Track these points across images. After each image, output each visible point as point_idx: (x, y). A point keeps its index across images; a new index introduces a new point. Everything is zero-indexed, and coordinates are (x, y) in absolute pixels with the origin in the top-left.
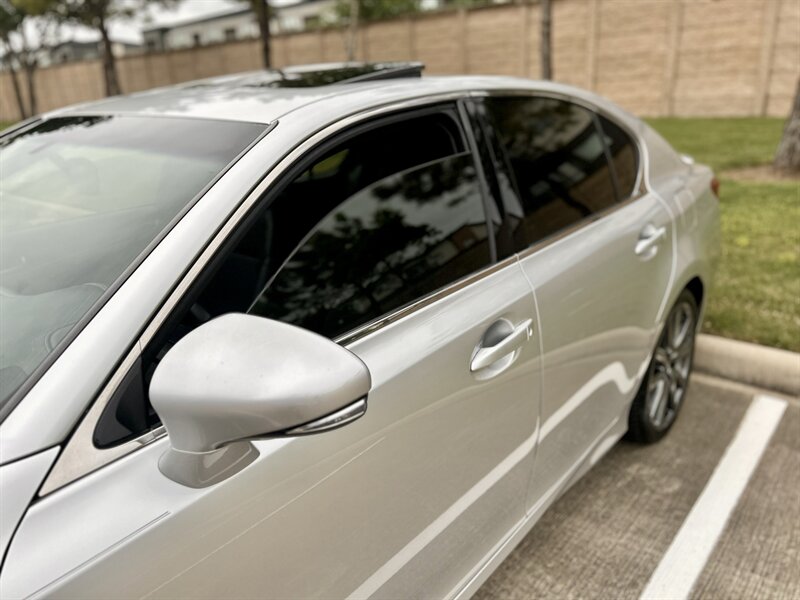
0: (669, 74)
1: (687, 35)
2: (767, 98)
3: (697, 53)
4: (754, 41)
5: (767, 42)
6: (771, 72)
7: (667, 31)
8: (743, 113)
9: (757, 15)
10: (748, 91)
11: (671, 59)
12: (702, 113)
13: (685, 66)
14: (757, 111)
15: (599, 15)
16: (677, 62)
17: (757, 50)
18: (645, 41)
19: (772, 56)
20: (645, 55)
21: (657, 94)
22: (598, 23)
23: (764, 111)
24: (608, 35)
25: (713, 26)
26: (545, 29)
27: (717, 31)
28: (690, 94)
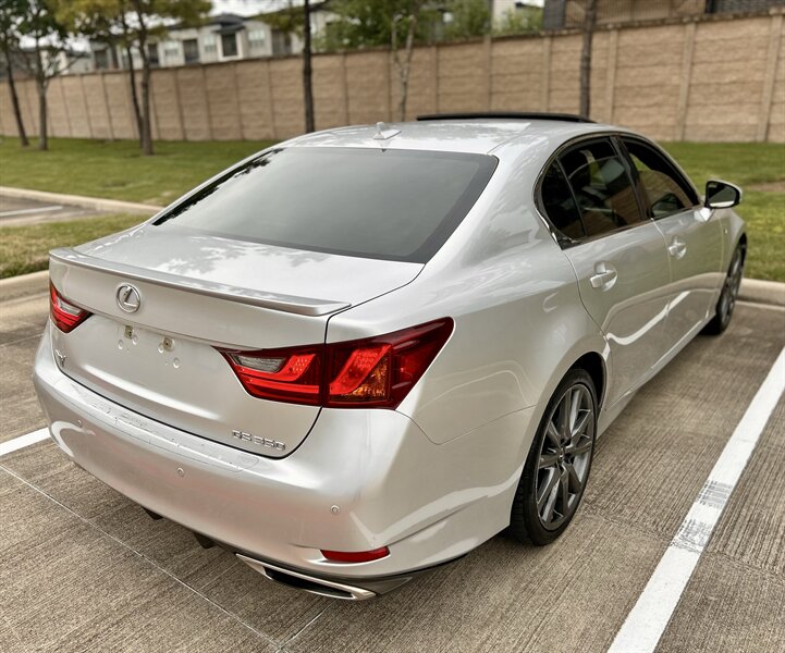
0: (681, 103)
1: (697, 69)
2: (769, 126)
3: (708, 85)
4: (758, 77)
5: (769, 77)
6: (772, 104)
7: (680, 65)
8: (748, 139)
9: (761, 53)
10: (753, 120)
11: (683, 90)
12: (711, 139)
13: (696, 97)
14: (760, 138)
15: (618, 48)
16: (689, 92)
17: (762, 82)
18: (660, 74)
19: (774, 90)
20: (661, 85)
21: (670, 121)
22: (617, 56)
23: (766, 139)
24: (626, 67)
25: (722, 62)
26: (585, 64)
27: (726, 66)
28: (700, 121)
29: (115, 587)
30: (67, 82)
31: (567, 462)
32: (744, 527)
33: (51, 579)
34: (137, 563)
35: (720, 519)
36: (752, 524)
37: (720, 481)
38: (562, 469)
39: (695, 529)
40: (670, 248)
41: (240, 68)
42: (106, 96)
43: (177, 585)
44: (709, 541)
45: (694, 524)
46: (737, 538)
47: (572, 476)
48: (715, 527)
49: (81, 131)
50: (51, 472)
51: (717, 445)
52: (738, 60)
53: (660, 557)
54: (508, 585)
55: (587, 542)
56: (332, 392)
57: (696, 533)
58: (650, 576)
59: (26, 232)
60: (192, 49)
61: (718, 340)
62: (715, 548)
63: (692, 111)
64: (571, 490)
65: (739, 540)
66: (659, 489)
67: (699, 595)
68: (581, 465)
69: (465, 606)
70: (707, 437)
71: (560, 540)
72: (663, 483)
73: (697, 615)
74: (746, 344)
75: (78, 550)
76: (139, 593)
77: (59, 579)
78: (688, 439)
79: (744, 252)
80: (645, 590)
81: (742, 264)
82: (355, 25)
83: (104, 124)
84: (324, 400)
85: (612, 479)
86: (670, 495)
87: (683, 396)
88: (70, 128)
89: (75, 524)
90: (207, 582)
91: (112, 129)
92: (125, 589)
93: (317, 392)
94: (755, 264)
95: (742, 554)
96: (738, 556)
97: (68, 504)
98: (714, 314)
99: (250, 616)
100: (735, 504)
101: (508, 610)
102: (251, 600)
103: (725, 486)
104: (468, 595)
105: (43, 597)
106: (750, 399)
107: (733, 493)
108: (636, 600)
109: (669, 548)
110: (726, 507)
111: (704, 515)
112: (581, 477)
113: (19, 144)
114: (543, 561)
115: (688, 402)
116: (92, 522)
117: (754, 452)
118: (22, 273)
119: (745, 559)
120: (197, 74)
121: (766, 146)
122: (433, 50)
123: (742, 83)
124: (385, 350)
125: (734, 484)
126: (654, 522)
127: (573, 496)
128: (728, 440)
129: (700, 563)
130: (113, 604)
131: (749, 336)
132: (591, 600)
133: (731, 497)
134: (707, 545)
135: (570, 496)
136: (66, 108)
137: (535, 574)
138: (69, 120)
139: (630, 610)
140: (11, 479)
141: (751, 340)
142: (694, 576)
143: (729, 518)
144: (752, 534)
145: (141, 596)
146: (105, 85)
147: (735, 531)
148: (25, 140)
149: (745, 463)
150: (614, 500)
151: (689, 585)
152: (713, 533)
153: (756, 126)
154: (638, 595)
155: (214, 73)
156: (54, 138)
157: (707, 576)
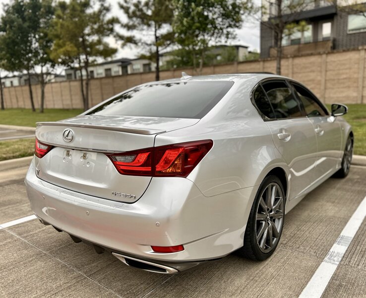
0: (322, 88)
1: (328, 73)
2: (363, 97)
3: (334, 80)
4: (356, 76)
5: (360, 76)
6: (363, 87)
7: (321, 72)
8: (354, 103)
9: (356, 66)
10: (355, 94)
11: (323, 82)
13: (329, 85)
14: (359, 102)
15: (293, 65)
16: (325, 83)
17: (357, 79)
18: (312, 76)
19: (363, 81)
20: (312, 80)
22: (293, 68)
23: (362, 103)
24: (297, 73)
25: (339, 70)
26: (278, 70)
27: (341, 72)
28: (332, 95)
29: (56, 279)
30: (54, 85)
31: (271, 221)
32: (359, 254)
33: (26, 276)
34: (67, 269)
35: (347, 251)
36: (363, 253)
37: (346, 235)
38: (269, 224)
39: (335, 255)
40: (316, 130)
41: (129, 78)
42: (70, 91)
43: (85, 278)
44: (342, 260)
45: (334, 252)
46: (355, 259)
47: (274, 229)
48: (345, 254)
49: (58, 106)
50: (31, 233)
51: (345, 221)
52: (346, 69)
53: (318, 266)
54: (244, 278)
55: (283, 260)
56: (157, 170)
57: (335, 256)
58: (313, 274)
59: (30, 141)
60: (109, 72)
61: (343, 180)
62: (344, 263)
63: (327, 91)
64: (274, 236)
65: (356, 259)
66: (317, 238)
67: (338, 282)
68: (278, 225)
69: (223, 287)
70: (339, 217)
71: (270, 259)
72: (319, 236)
73: (337, 291)
74: (357, 182)
75: (40, 264)
76: (66, 281)
77: (30, 276)
78: (330, 218)
79: (352, 141)
80: (311, 280)
81: (352, 146)
82: (179, 60)
83: (69, 102)
84: (153, 174)
85: (294, 235)
86: (322, 241)
87: (328, 202)
88: (54, 105)
89: (39, 254)
90: (99, 277)
91: (72, 105)
92: (60, 280)
93: (150, 170)
94: (359, 149)
95: (358, 265)
96: (356, 266)
97: (37, 245)
98: (340, 167)
99: (119, 291)
100: (354, 245)
101: (244, 288)
102: (120, 284)
103: (348, 237)
104: (225, 282)
105: (21, 283)
106: (359, 203)
107: (352, 240)
108: (306, 284)
109: (322, 263)
110: (349, 246)
111: (339, 249)
112: (278, 230)
113: (31, 111)
114: (261, 268)
115: (330, 204)
116: (47, 253)
117: (362, 224)
118: (27, 156)
119: (359, 267)
120: (110, 80)
121: (362, 105)
122: (212, 68)
123: (349, 79)
124: (181, 150)
125: (353, 236)
126: (315, 252)
127: (275, 239)
128: (349, 219)
129: (337, 269)
130: (54, 286)
131: (358, 179)
132: (284, 284)
133: (352, 242)
134: (341, 261)
135: (273, 239)
136: (53, 96)
137: (257, 274)
138: (54, 101)
139: (303, 288)
140: (12, 235)
141: (359, 180)
142: (335, 274)
143: (351, 250)
144: (362, 257)
145: (68, 283)
146: (70, 87)
147: (354, 256)
148: (34, 109)
149: (358, 228)
150: (295, 243)
151: (333, 278)
152: (344, 257)
153: (357, 97)
154: (307, 282)
155: (118, 80)
156: (47, 109)
157: (341, 274)
